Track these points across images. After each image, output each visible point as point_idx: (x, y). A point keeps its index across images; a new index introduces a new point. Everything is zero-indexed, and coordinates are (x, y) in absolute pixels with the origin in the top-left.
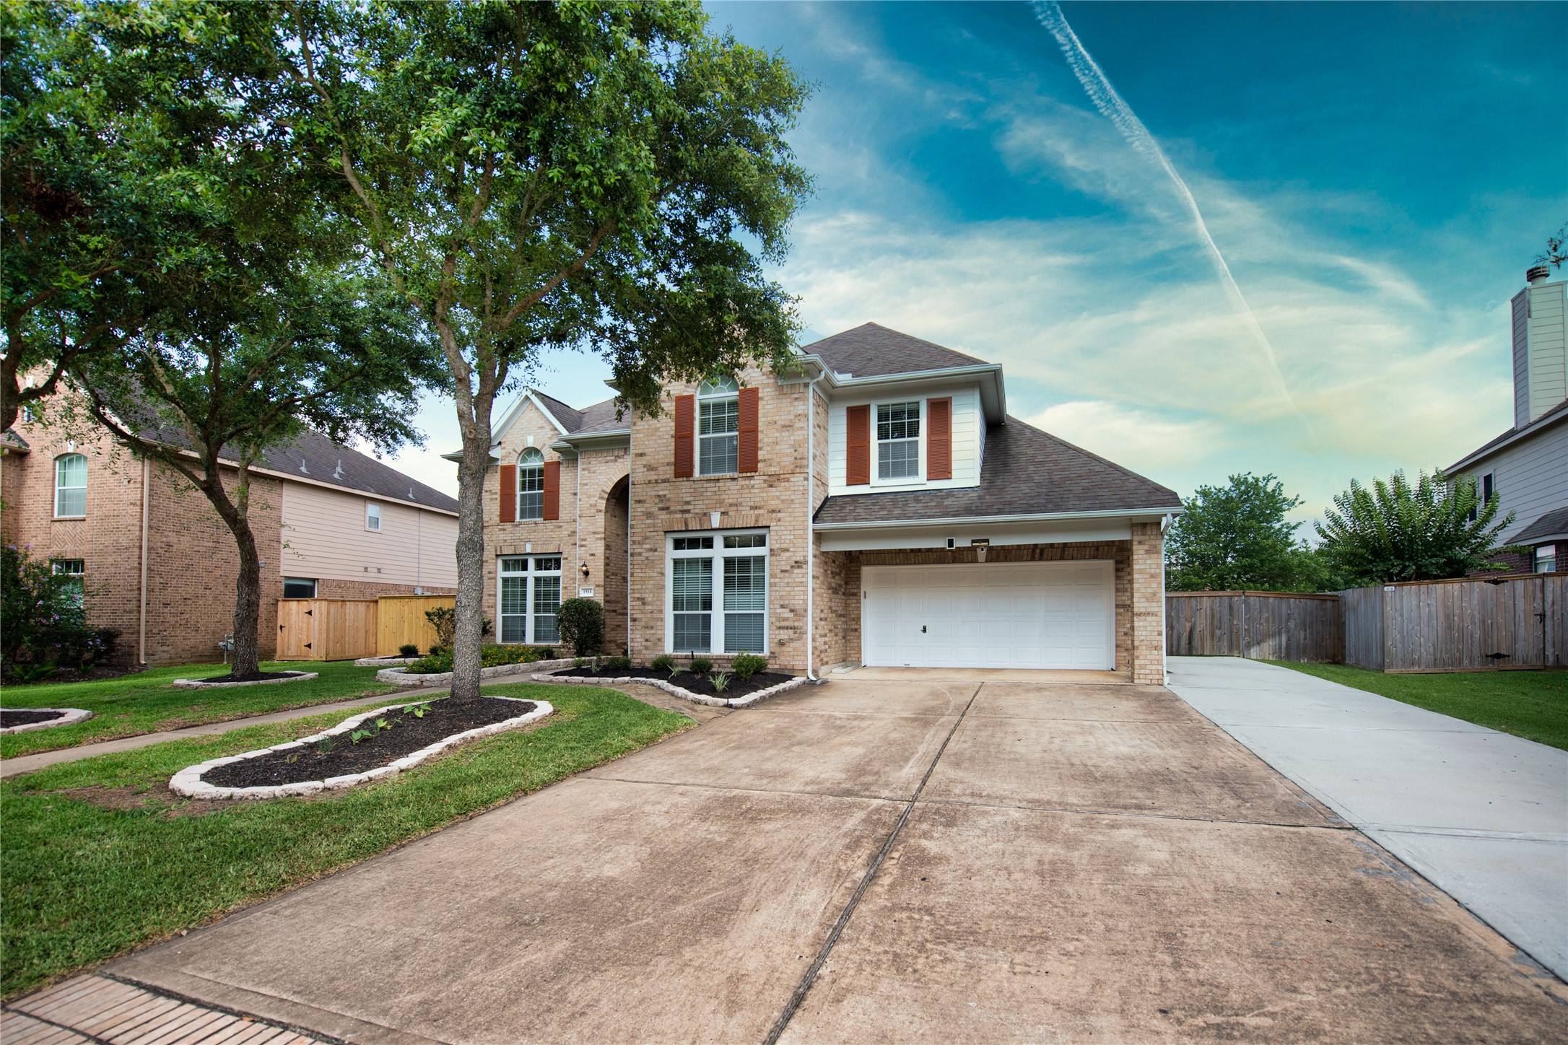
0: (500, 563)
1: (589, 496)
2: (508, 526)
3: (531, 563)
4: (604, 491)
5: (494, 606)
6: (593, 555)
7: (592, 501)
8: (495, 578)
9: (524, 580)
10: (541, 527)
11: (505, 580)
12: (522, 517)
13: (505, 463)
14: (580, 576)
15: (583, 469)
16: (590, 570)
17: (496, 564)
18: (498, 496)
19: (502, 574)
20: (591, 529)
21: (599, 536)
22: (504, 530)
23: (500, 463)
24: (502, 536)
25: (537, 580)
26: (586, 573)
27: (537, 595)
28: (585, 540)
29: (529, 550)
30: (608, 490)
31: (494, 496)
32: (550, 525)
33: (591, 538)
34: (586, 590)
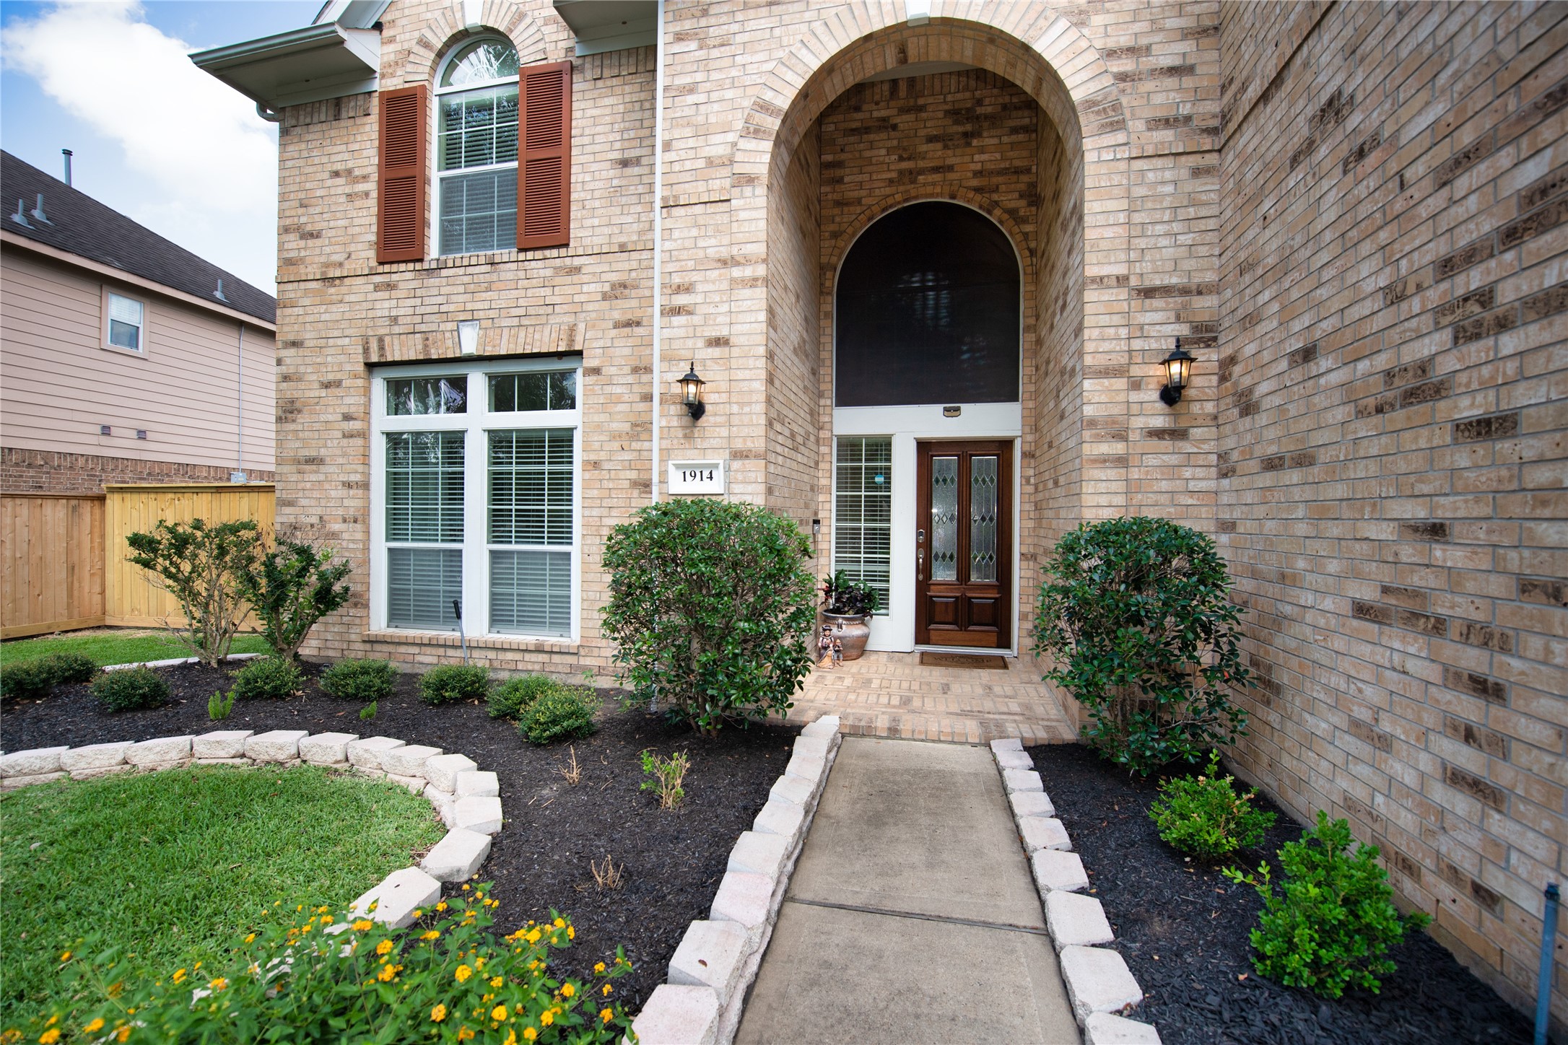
0: (379, 388)
1: (703, 132)
2: (404, 275)
3: (478, 386)
4: (764, 107)
5: (361, 518)
6: (718, 342)
7: (717, 147)
8: (364, 435)
9: (454, 443)
10: (508, 272)
11: (394, 440)
12: (446, 246)
13: (393, 83)
14: (664, 418)
15: (679, 37)
16: (708, 399)
17: (367, 392)
18: (372, 186)
19: (383, 421)
20: (714, 246)
21: (748, 272)
22: (390, 287)
23: (377, 85)
24: (385, 305)
25: (499, 441)
26: (696, 410)
27: (498, 486)
28: (687, 289)
29: (470, 346)
30: (784, 101)
31: (361, 187)
32: (541, 266)
33: (710, 284)
34: (692, 472)
